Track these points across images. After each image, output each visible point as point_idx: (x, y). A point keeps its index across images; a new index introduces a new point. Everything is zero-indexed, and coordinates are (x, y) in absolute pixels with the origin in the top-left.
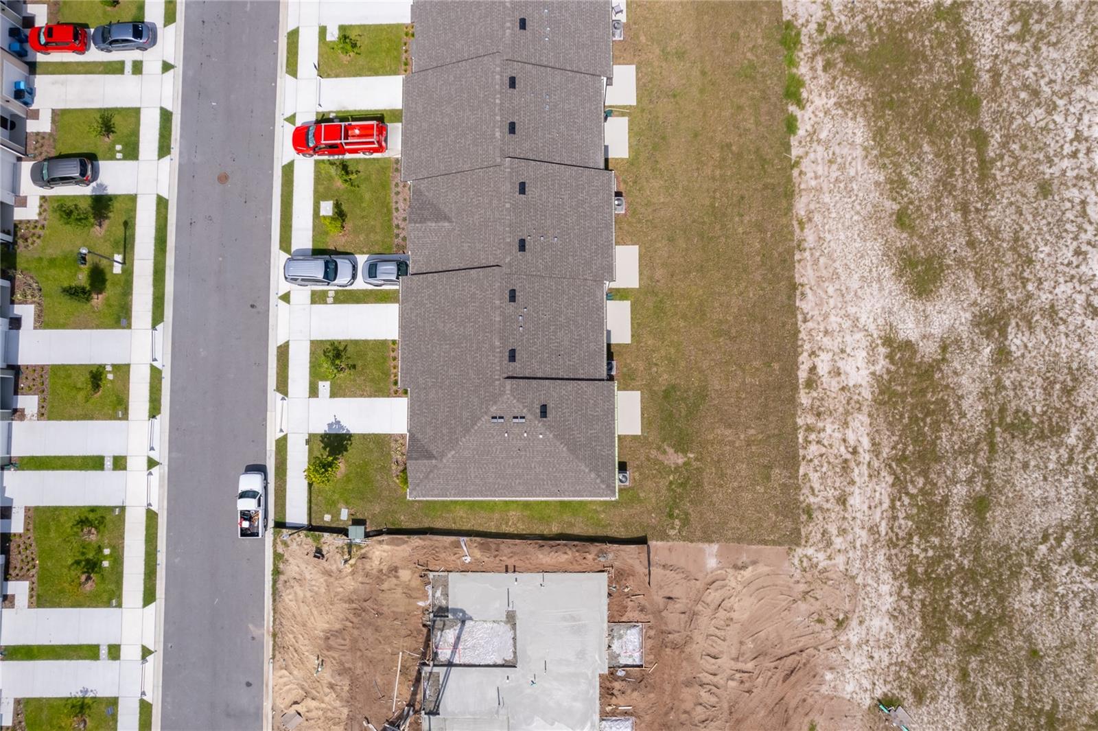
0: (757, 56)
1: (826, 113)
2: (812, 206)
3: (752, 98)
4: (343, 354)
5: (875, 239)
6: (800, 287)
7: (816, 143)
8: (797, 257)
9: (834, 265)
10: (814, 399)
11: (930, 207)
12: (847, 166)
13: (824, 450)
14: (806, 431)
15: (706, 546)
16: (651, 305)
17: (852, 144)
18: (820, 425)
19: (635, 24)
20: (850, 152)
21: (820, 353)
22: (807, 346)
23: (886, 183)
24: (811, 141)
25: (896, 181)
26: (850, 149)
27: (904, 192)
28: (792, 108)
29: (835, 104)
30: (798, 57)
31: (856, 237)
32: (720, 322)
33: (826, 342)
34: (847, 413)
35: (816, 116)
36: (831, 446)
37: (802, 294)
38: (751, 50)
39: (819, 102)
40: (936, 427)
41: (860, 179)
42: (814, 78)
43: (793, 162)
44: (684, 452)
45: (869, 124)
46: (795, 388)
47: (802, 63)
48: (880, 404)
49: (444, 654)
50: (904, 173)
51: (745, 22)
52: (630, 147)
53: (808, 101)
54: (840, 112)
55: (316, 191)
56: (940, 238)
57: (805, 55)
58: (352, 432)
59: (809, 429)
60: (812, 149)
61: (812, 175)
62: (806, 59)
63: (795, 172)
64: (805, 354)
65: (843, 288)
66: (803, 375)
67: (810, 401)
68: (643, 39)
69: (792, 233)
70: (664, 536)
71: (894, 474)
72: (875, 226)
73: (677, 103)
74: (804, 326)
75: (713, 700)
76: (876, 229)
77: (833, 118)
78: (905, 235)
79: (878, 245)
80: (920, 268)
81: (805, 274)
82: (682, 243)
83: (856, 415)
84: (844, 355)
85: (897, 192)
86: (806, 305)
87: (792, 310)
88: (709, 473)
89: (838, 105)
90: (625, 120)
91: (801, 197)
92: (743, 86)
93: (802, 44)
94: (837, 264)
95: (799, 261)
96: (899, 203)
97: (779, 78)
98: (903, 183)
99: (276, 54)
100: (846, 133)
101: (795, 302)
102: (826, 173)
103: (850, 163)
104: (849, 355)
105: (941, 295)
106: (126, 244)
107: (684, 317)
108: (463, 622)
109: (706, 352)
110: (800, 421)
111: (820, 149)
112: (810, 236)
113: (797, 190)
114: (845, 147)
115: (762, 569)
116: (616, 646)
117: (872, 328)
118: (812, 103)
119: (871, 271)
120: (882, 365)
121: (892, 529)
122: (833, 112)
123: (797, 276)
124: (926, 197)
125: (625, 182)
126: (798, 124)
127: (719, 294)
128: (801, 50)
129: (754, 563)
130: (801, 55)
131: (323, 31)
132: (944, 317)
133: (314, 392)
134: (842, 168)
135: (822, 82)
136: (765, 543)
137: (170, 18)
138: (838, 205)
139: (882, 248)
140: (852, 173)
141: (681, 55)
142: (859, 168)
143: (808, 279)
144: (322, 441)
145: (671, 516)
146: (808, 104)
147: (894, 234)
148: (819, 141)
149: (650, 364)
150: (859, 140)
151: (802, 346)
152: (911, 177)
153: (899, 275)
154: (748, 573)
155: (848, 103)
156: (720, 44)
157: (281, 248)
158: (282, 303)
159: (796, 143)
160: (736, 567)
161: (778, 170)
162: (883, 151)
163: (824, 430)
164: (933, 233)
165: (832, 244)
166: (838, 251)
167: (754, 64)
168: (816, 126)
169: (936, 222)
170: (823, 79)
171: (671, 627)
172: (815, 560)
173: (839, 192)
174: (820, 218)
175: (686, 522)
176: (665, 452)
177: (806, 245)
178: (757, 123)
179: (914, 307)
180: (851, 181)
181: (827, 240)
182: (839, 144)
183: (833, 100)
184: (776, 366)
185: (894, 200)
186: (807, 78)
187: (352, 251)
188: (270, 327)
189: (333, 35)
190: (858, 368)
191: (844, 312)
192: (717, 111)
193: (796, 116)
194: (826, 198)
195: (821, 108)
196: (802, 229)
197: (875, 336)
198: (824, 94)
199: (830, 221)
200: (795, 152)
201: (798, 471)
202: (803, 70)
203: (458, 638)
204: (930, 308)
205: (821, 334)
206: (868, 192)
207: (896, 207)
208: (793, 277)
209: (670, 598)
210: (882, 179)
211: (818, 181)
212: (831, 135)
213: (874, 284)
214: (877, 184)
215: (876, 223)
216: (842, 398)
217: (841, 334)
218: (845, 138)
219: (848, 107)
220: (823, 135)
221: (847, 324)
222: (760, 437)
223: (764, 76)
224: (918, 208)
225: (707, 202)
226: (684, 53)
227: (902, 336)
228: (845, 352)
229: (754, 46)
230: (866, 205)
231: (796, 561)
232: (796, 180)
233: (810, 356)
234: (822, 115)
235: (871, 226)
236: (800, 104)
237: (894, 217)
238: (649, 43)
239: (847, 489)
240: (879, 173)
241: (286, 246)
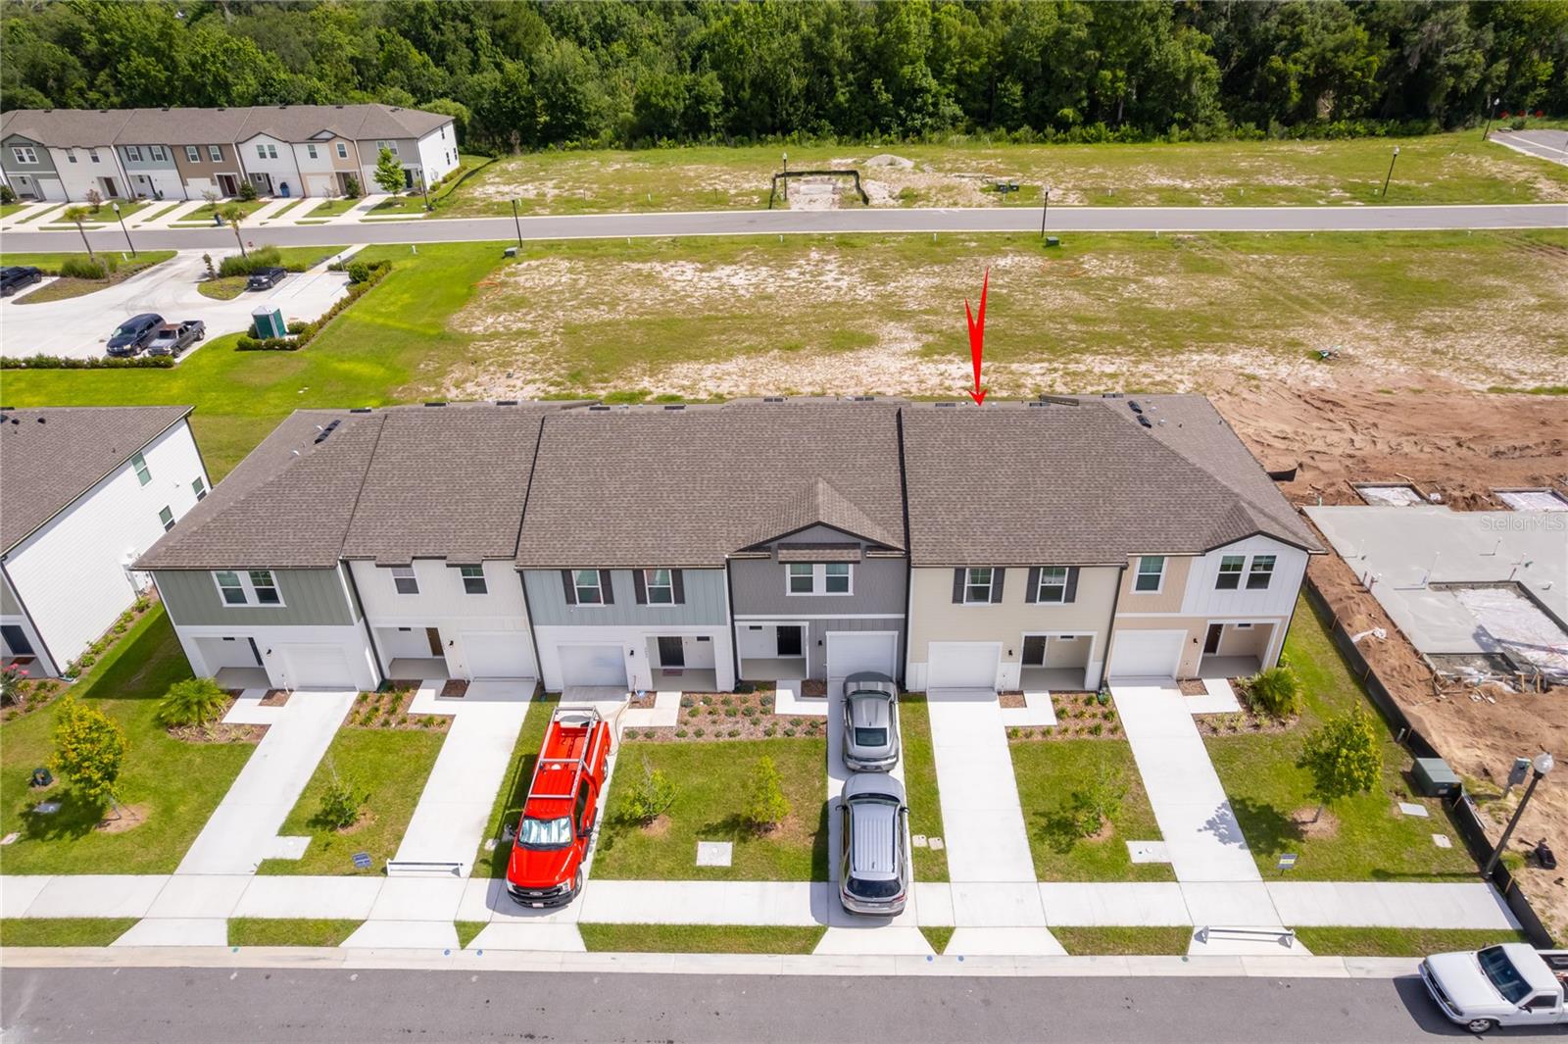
2: (772, 388)
4: (1056, 817)
5: (812, 360)
6: (869, 395)
7: (695, 386)
9: (842, 378)
11: (778, 337)
12: (725, 372)
13: (1058, 384)
14: (1040, 393)
17: (700, 369)
18: (1030, 386)
20: (709, 370)
21: (945, 385)
23: (749, 355)
24: (692, 388)
25: (747, 351)
26: (706, 370)
27: (760, 347)
28: (649, 398)
30: (586, 395)
31: (809, 368)
34: (1012, 373)
35: (662, 387)
36: (1052, 381)
37: (877, 393)
39: (645, 385)
41: (743, 366)
42: (615, 387)
43: (715, 398)
45: (680, 362)
47: (594, 393)
50: (739, 347)
53: (642, 391)
54: (661, 375)
55: (670, 875)
56: (811, 333)
57: (585, 392)
58: (1224, 799)
59: (1037, 391)
60: (702, 388)
61: (733, 388)
62: (590, 391)
63: (728, 396)
64: (948, 393)
65: (868, 374)
71: (1069, 353)
72: (797, 360)
74: (916, 393)
75: (1407, 444)
76: (800, 359)
77: (667, 378)
78: (808, 348)
79: (818, 358)
80: (844, 342)
81: (852, 392)
83: (1013, 369)
85: (760, 350)
86: (890, 392)
87: (897, 398)
89: (652, 376)
91: (759, 394)
95: (837, 395)
96: (772, 350)
98: (750, 348)
99: (268, 974)
100: (687, 372)
102: (732, 381)
103: (723, 370)
104: (944, 372)
105: (873, 333)
108: (1496, 640)
111: (703, 384)
112: (808, 389)
114: (703, 372)
116: (1399, 503)
117: (911, 362)
118: (645, 388)
119: (848, 362)
120: (951, 358)
121: (1129, 355)
122: (660, 378)
124: (767, 339)
126: (669, 395)
131: (272, 867)
132: (895, 332)
133: (1160, 872)
134: (727, 374)
135: (622, 384)
138: (772, 376)
139: (821, 357)
140: (734, 369)
142: (729, 366)
143: (859, 391)
144: (1270, 854)
146: (647, 390)
147: (806, 352)
150: (697, 366)
151: (939, 394)
152: (744, 345)
153: (851, 350)
155: (652, 372)
157: (806, 950)
158: (954, 947)
159: (693, 396)
162: (712, 357)
163: (1035, 384)
164: (806, 336)
165: (817, 379)
166: (825, 376)
168: (674, 386)
169: (794, 335)
170: (618, 383)
171: (1339, 467)
172: (1189, 389)
173: (756, 376)
174: (786, 384)
177: (818, 392)
179: (886, 344)
180: (744, 370)
181: (813, 381)
182: (699, 375)
183: (646, 378)
185: (768, 351)
186: (614, 391)
187: (820, 805)
188: (1021, 974)
189: (296, 847)
191: (896, 374)
193: (659, 396)
194: (762, 382)
195: (654, 384)
196: (799, 394)
197: (920, 360)
198: (636, 383)
199: (789, 380)
200: (703, 396)
202: (603, 393)
203: (1530, 647)
204: (887, 338)
205: (924, 385)
206: (758, 362)
207: (776, 351)
210: (743, 357)
211: (741, 385)
212: (687, 379)
213: (863, 361)
214: (749, 359)
215: (793, 359)
217: (921, 375)
218: (693, 372)
219: (656, 371)
220: (687, 383)
221: (910, 373)
224: (779, 342)
227: (918, 349)
228: (941, 374)
230: (772, 364)
232: (738, 396)
233: (949, 390)
234: (661, 384)
236: (644, 394)
237: (788, 351)
239: (1098, 374)
240: (737, 358)
241: (803, 940)
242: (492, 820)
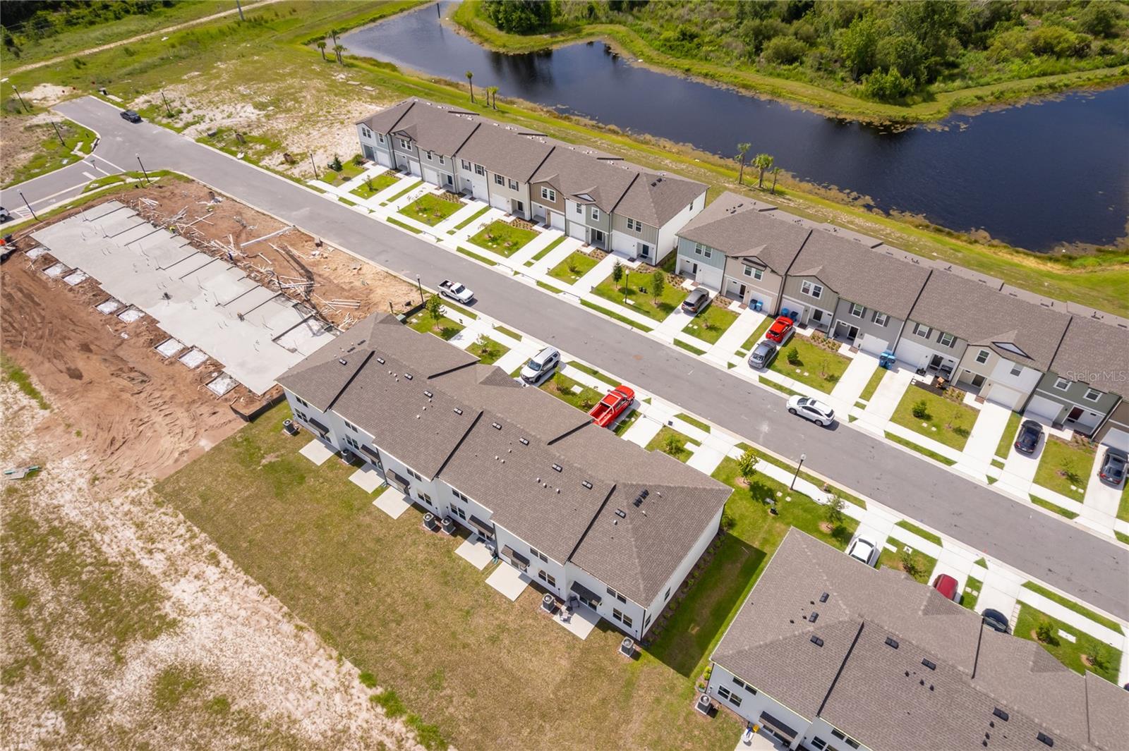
0: (441, 697)
1: (350, 714)
2: (302, 645)
3: (415, 667)
4: (490, 357)
5: (234, 672)
6: (267, 594)
7: (338, 686)
8: (285, 609)
9: (252, 629)
10: (204, 552)
11: (202, 737)
12: (299, 696)
13: (174, 535)
14: (195, 534)
15: (213, 446)
16: (356, 503)
17: (308, 714)
18: (187, 545)
19: (546, 625)
20: (305, 708)
21: (220, 576)
22: (233, 571)
23: (257, 716)
24: (343, 684)
25: (248, 726)
26: (308, 708)
27: (235, 725)
28: (379, 691)
29: (349, 728)
30: (412, 731)
31: (251, 659)
32: (303, 534)
33: (221, 585)
34: (173, 564)
35: (356, 704)
36: (170, 541)
37: (262, 593)
38: (451, 697)
39: (364, 715)
40: (93, 613)
41: (281, 697)
42: (383, 729)
43: (344, 658)
44: (265, 466)
45: (307, 742)
46: (222, 547)
47: (404, 730)
48: (151, 588)
49: (312, 322)
50: (247, 739)
51: (476, 710)
52: (460, 558)
53: (372, 707)
54: (340, 727)
55: (590, 389)
56: (177, 724)
57: (408, 738)
59: (193, 537)
60: (336, 679)
61: (321, 664)
62: (403, 736)
63: (335, 654)
64: (230, 567)
65: (234, 622)
66: (223, 557)
67: (205, 549)
68: (530, 621)
69: (302, 618)
70: (242, 430)
71: (110, 565)
72: (241, 680)
73: (461, 610)
74: (245, 579)
75: (152, 404)
76: (239, 679)
77: (342, 717)
78: (211, 698)
79: (228, 671)
80: (180, 689)
81: (271, 606)
82: (370, 545)
83: (165, 568)
84: (200, 589)
85: (241, 719)
86: (253, 592)
87: (260, 580)
88: (241, 470)
89: (346, 730)
90: (481, 568)
91: (316, 644)
92: (430, 668)
93: (418, 743)
94: (251, 631)
95: (281, 608)
96: (233, 714)
97: (409, 701)
98: (241, 730)
99: (700, 415)
100: (320, 717)
101: (263, 585)
102: (311, 675)
103: (298, 700)
104: (197, 592)
105: (147, 688)
106: (636, 308)
107: (329, 515)
108: (314, 334)
109: (298, 512)
110: (203, 535)
111: (330, 685)
112: (288, 628)
113: (324, 645)
114: (313, 707)
115: (171, 461)
116: (228, 381)
117: (192, 620)
118: (368, 709)
119: (221, 650)
120: (167, 608)
121: (90, 541)
122: (345, 721)
123: (275, 599)
124: (213, 740)
125: (441, 539)
126: (364, 686)
127: (318, 544)
128: (414, 739)
129: (176, 461)
130: (411, 735)
131: (697, 443)
132: (134, 678)
133: (483, 338)
134: (302, 691)
135: (375, 733)
136: (177, 473)
137: (762, 380)
138: (283, 664)
139: (224, 672)
140: (291, 696)
141: (494, 640)
142: (288, 704)
143: (265, 605)
144: (457, 330)
145: (246, 440)
146: (369, 706)
147: (221, 689)
148: (337, 689)
149: (326, 480)
150: (306, 723)
151: (237, 569)
152: (238, 741)
153: (195, 669)
154: (176, 455)
155: (340, 738)
156: (477, 676)
158: (541, 347)
159: (352, 672)
160: (187, 451)
161: (350, 642)
162: (279, 735)
163: (183, 544)
164: (186, 722)
165: (266, 638)
166: (257, 638)
167: (438, 689)
168: (349, 697)
169: (189, 731)
170: (376, 736)
171: (203, 406)
172: (136, 490)
173: (289, 673)
174: (288, 644)
175: (236, 445)
176: (277, 457)
177: (285, 620)
178: (395, 656)
179: (166, 661)
180: (287, 689)
181: (272, 637)
182: (319, 703)
183: (353, 728)
184: (245, 545)
185: (239, 713)
186: (388, 722)
188: (536, 339)
189: (689, 446)
190: (184, 591)
191: (222, 610)
192: (430, 634)
193: (371, 688)
194: (296, 660)
195: (357, 714)
196: (297, 626)
197: (185, 619)
198: (365, 726)
199: (280, 650)
200: (348, 665)
201: (184, 514)
202: (398, 726)
203: (311, 330)
204: (152, 672)
205: (228, 585)
206: (266, 696)
207: (234, 708)
208: (277, 596)
209: (214, 413)
210: (263, 716)
211: (313, 665)
212: (331, 703)
213: (211, 645)
214: (264, 708)
215: (243, 682)
216: (182, 569)
217: (213, 597)
218: (318, 712)
219: (336, 737)
220: (337, 697)
221: (213, 606)
222: (224, 508)
223: (422, 690)
224: (213, 726)
225: (378, 579)
226: (493, 643)
227: (163, 636)
228: (202, 591)
229: (452, 701)
230: (261, 685)
231: (149, 481)
232: (329, 649)
233: (226, 569)
234: (352, 710)
235: (245, 677)
236: (376, 700)
237: (230, 700)
238: (522, 624)
239: (140, 532)
240: (268, 717)
241: (573, 364)
242: (629, 427)
